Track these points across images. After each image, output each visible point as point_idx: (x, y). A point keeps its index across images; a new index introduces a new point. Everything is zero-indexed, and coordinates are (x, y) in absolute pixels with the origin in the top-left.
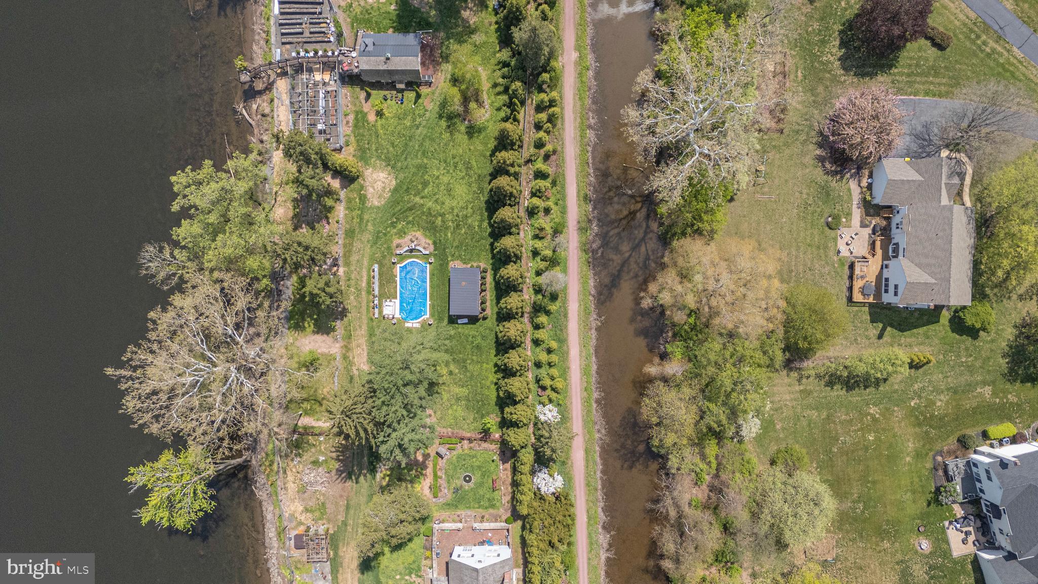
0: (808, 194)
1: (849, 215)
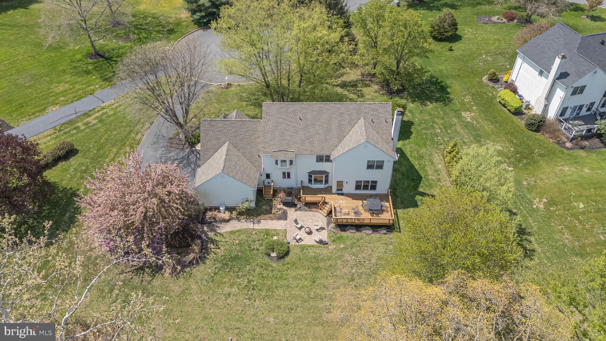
0: (232, 286)
1: (267, 232)
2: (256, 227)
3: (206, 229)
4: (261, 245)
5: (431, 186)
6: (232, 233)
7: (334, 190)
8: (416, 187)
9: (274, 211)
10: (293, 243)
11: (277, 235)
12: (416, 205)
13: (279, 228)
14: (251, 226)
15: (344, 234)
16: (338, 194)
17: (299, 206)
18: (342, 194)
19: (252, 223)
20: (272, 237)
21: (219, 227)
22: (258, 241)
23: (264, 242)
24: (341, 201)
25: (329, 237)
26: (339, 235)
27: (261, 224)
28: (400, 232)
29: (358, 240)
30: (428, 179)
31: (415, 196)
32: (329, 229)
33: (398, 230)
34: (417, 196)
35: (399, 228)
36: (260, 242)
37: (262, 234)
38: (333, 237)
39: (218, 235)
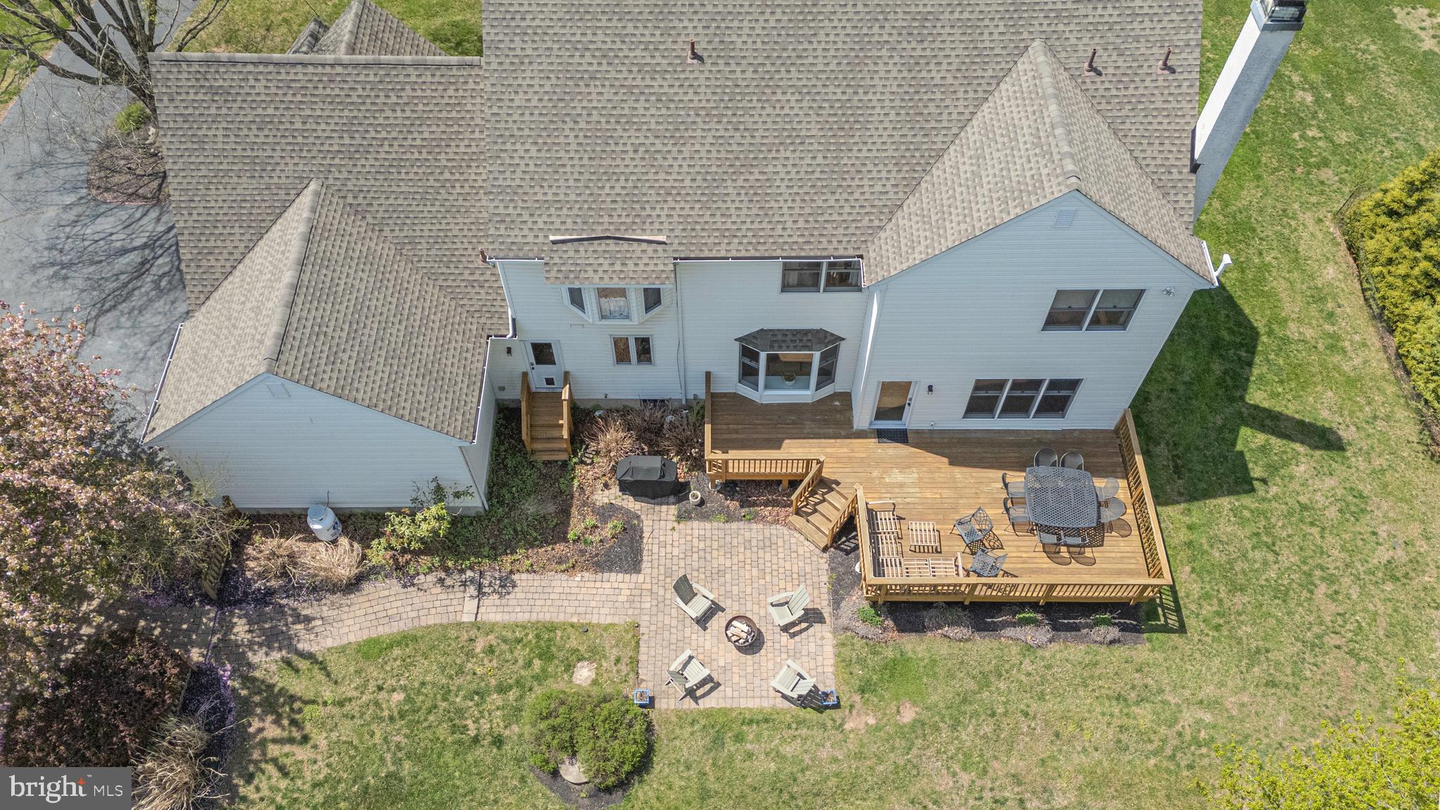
1: (546, 643)
2: (494, 611)
3: (241, 630)
4: (514, 714)
5: (1297, 376)
6: (372, 650)
7: (863, 416)
8: (1237, 381)
9: (576, 526)
10: (670, 702)
11: (594, 654)
12: (1241, 482)
13: (602, 616)
14: (464, 607)
15: (915, 646)
16: (882, 435)
17: (695, 495)
18: (901, 437)
19: (472, 590)
20: (569, 668)
21: (308, 619)
22: (502, 689)
23: (530, 699)
24: (897, 476)
25: (844, 663)
26: (889, 653)
27: (518, 594)
28: (1182, 629)
29: (984, 682)
30: (1286, 340)
31: (1235, 431)
32: (844, 621)
33: (1173, 620)
34: (1245, 432)
35: (1178, 610)
36: (512, 695)
37: (521, 653)
38: (862, 662)
39: (303, 665)
